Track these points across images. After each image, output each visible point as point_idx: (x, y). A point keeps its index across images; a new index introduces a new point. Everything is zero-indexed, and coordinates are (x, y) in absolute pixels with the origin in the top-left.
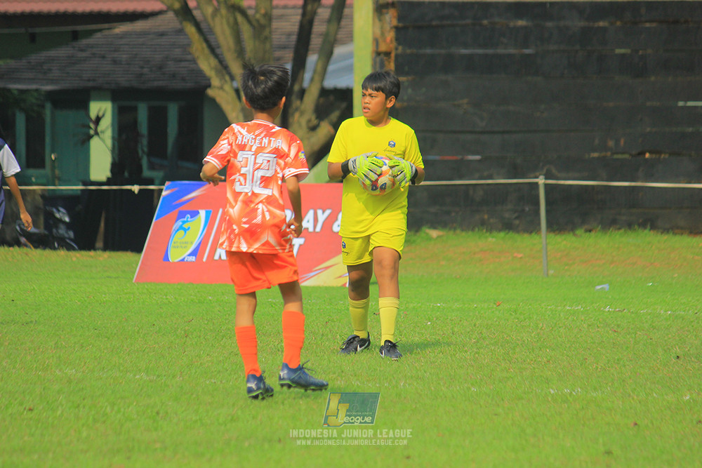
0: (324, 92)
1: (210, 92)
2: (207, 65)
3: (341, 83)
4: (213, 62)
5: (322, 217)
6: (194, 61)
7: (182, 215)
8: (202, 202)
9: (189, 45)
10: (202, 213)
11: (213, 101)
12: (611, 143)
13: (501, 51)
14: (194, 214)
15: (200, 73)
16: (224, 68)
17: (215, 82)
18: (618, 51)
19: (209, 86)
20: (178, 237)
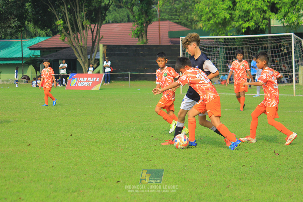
0: (95, 59)
1: (77, 60)
2: (77, 55)
3: (98, 58)
4: (78, 55)
5: (95, 79)
6: (75, 55)
7: (73, 79)
8: (76, 77)
9: (74, 52)
10: (76, 78)
11: (78, 61)
12: (140, 67)
13: (123, 53)
14: (75, 79)
15: (76, 56)
16: (79, 56)
17: (78, 58)
18: (141, 53)
19: (77, 58)
20: (72, 82)
